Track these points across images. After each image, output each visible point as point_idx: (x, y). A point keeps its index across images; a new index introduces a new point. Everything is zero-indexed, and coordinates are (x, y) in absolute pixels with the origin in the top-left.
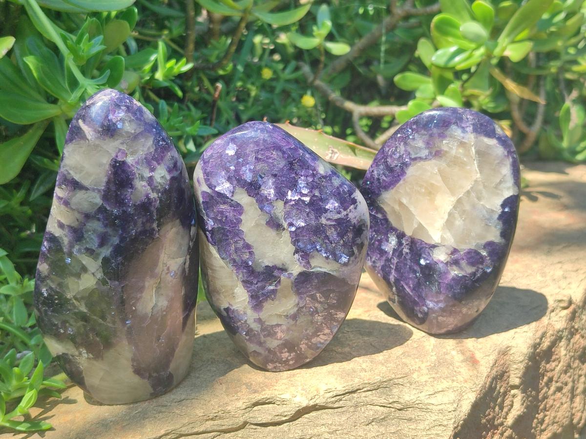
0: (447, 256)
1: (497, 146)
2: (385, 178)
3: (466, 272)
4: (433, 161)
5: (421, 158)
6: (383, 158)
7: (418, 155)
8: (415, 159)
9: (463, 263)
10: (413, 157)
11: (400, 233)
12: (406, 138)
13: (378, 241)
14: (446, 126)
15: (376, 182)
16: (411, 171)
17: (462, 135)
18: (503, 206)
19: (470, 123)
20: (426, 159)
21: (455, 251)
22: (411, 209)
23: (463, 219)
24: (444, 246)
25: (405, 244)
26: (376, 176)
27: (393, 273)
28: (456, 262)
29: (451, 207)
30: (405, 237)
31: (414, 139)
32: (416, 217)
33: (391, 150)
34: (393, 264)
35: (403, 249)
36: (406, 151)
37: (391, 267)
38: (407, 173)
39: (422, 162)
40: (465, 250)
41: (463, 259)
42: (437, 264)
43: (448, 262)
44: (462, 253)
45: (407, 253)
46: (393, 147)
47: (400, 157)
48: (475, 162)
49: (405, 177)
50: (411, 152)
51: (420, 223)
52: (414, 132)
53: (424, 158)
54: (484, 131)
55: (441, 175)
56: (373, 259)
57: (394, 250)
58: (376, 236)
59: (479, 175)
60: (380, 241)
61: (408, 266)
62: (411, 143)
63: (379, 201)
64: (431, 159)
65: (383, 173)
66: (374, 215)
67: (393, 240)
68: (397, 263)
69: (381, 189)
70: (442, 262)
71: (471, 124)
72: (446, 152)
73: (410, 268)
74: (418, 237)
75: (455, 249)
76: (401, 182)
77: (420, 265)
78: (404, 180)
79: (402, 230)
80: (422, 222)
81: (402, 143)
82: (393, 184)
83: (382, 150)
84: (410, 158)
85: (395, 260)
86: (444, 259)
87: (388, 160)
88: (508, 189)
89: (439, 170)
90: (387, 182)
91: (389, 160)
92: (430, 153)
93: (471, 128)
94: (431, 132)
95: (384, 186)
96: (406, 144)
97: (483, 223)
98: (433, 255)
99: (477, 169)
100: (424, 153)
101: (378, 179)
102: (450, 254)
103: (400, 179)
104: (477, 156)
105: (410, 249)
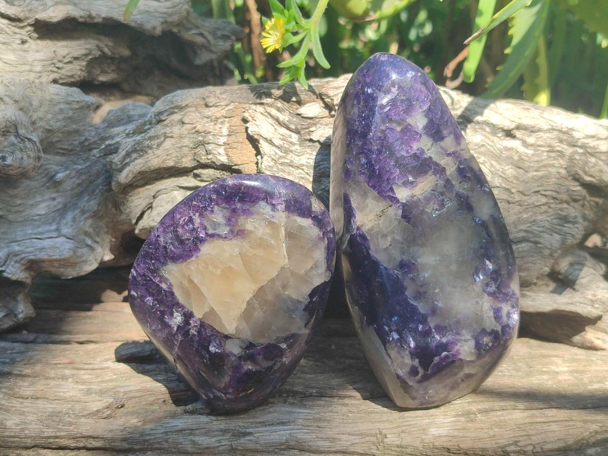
0: (241, 350)
1: (311, 227)
2: (173, 249)
3: (261, 366)
4: (234, 242)
5: (219, 236)
6: (172, 225)
7: (217, 232)
8: (212, 236)
9: (260, 358)
10: (210, 232)
11: (188, 312)
12: (202, 208)
13: (160, 311)
14: (254, 202)
15: (161, 250)
16: (206, 249)
17: (272, 213)
18: (311, 295)
19: (283, 199)
20: (225, 238)
21: (250, 345)
22: (203, 291)
23: (264, 310)
24: (238, 338)
25: (192, 325)
26: (163, 244)
27: (176, 350)
28: (250, 358)
29: (251, 296)
30: (193, 317)
31: (212, 211)
32: (208, 300)
33: (182, 219)
34: (177, 341)
35: (190, 329)
36: (201, 224)
37: (174, 343)
38: (202, 251)
39: (221, 241)
40: (262, 345)
41: (260, 355)
42: (229, 356)
43: (242, 356)
44: (259, 348)
45: (195, 335)
46: (185, 216)
47: (194, 229)
48: (284, 245)
49: (198, 254)
50: (208, 227)
51: (212, 308)
52: (213, 204)
53: (224, 236)
54: (298, 210)
55: (242, 259)
56: (153, 328)
57: (179, 327)
58: (158, 306)
59: (287, 261)
60: (163, 313)
61: (195, 349)
62: (209, 215)
63: (165, 271)
64: (231, 239)
65: (171, 242)
66: (157, 284)
67: (178, 316)
68: (181, 341)
69: (167, 259)
70: (235, 355)
71: (284, 201)
72: (251, 232)
73: (197, 350)
74: (208, 322)
75: (251, 343)
76: (193, 259)
77: (209, 352)
78: (197, 257)
79: (190, 310)
80: (214, 308)
81: (197, 214)
82: (182, 258)
83: (171, 216)
84: (206, 234)
85: (180, 338)
86: (238, 352)
87: (178, 230)
88: (319, 275)
89: (240, 253)
90: (175, 254)
91: (180, 230)
92: (232, 231)
93: (283, 206)
94: (233, 207)
95: (172, 257)
96: (201, 215)
97: (287, 315)
98: (225, 345)
99: (285, 253)
100: (224, 231)
101: (165, 248)
102: (245, 348)
103: (193, 255)
104: (287, 239)
105: (198, 332)
